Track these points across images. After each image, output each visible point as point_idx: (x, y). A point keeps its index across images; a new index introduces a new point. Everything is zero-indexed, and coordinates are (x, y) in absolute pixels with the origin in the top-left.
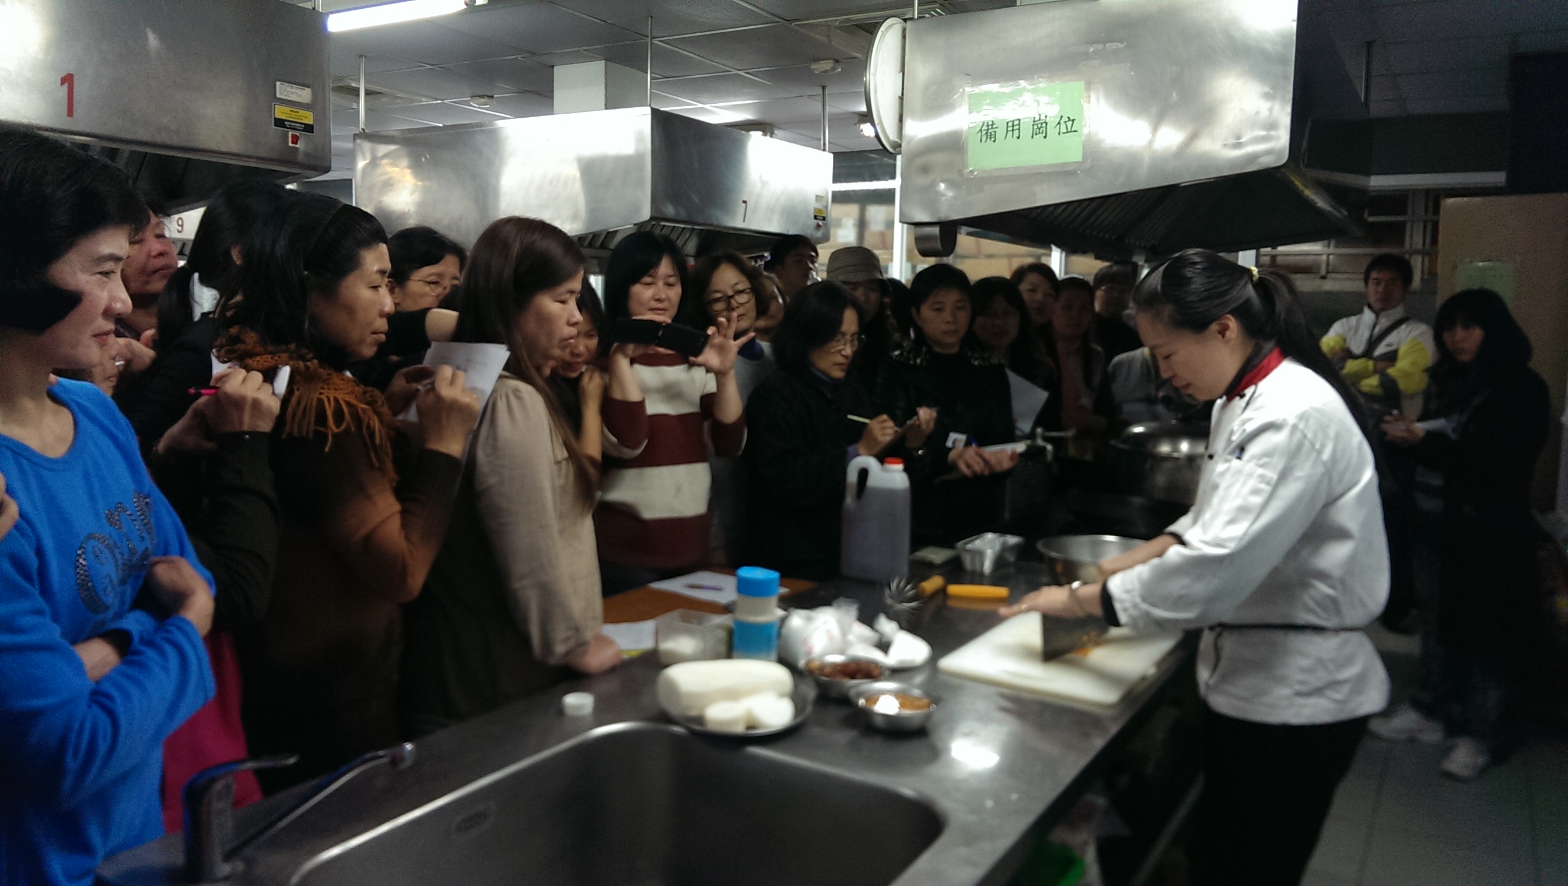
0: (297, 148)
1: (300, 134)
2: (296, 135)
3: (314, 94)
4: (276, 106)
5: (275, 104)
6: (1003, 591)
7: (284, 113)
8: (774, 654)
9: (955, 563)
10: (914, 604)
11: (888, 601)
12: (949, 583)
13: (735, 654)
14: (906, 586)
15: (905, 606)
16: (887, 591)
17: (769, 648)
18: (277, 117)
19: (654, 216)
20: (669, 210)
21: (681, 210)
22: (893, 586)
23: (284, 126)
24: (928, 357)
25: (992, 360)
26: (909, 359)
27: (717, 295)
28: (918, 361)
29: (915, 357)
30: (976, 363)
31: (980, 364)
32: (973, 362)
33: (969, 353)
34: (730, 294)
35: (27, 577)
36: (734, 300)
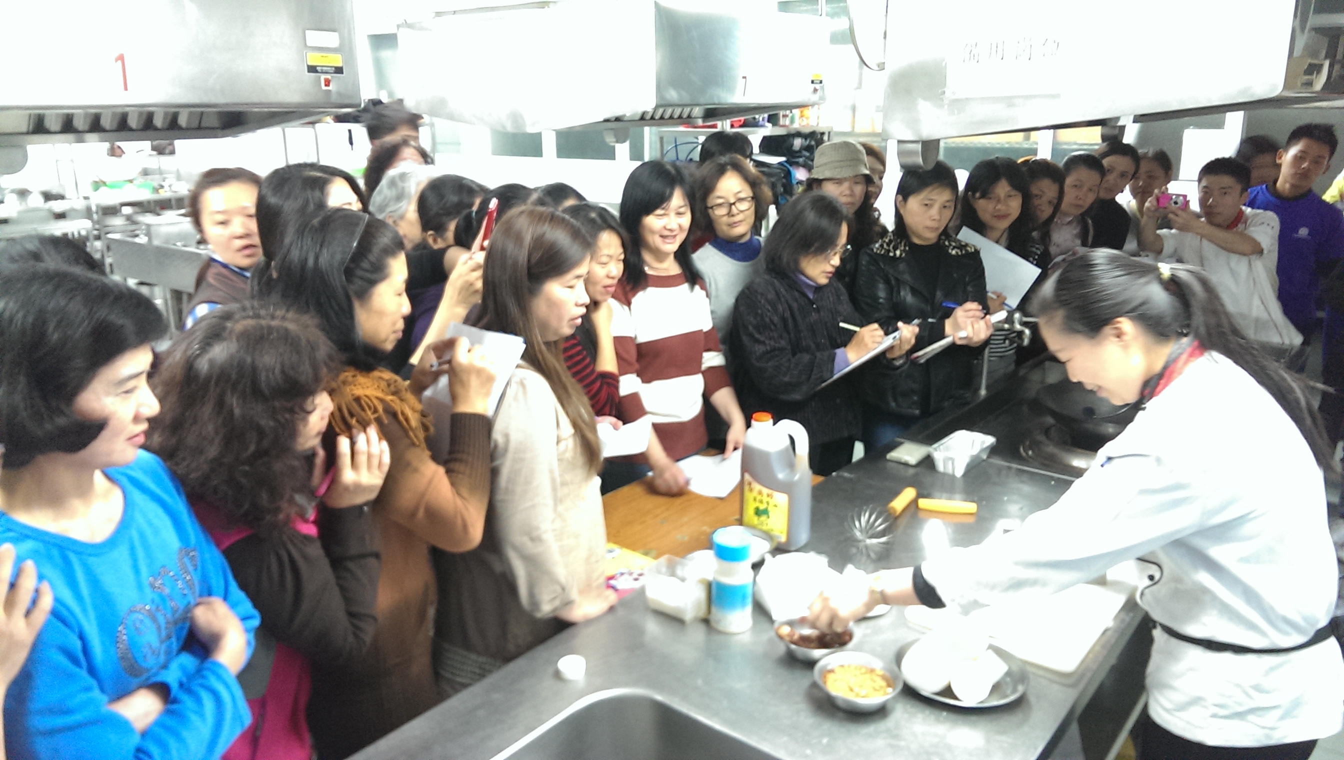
0: (330, 91)
1: (332, 77)
2: (328, 79)
3: (341, 38)
4: (307, 54)
6: (972, 507)
7: (315, 59)
8: (749, 608)
9: (928, 462)
10: (884, 539)
11: (858, 534)
12: (920, 495)
13: (714, 609)
14: (875, 521)
15: (875, 541)
16: (857, 524)
17: (743, 605)
18: (310, 64)
19: (659, 103)
20: (673, 95)
21: (684, 93)
22: (864, 520)
23: (317, 72)
24: (907, 248)
25: (969, 249)
26: (889, 251)
27: (720, 201)
28: (898, 253)
29: (895, 249)
30: (954, 252)
31: (957, 253)
32: (950, 251)
33: (947, 243)
34: (732, 201)
35: (75, 661)
36: (736, 207)
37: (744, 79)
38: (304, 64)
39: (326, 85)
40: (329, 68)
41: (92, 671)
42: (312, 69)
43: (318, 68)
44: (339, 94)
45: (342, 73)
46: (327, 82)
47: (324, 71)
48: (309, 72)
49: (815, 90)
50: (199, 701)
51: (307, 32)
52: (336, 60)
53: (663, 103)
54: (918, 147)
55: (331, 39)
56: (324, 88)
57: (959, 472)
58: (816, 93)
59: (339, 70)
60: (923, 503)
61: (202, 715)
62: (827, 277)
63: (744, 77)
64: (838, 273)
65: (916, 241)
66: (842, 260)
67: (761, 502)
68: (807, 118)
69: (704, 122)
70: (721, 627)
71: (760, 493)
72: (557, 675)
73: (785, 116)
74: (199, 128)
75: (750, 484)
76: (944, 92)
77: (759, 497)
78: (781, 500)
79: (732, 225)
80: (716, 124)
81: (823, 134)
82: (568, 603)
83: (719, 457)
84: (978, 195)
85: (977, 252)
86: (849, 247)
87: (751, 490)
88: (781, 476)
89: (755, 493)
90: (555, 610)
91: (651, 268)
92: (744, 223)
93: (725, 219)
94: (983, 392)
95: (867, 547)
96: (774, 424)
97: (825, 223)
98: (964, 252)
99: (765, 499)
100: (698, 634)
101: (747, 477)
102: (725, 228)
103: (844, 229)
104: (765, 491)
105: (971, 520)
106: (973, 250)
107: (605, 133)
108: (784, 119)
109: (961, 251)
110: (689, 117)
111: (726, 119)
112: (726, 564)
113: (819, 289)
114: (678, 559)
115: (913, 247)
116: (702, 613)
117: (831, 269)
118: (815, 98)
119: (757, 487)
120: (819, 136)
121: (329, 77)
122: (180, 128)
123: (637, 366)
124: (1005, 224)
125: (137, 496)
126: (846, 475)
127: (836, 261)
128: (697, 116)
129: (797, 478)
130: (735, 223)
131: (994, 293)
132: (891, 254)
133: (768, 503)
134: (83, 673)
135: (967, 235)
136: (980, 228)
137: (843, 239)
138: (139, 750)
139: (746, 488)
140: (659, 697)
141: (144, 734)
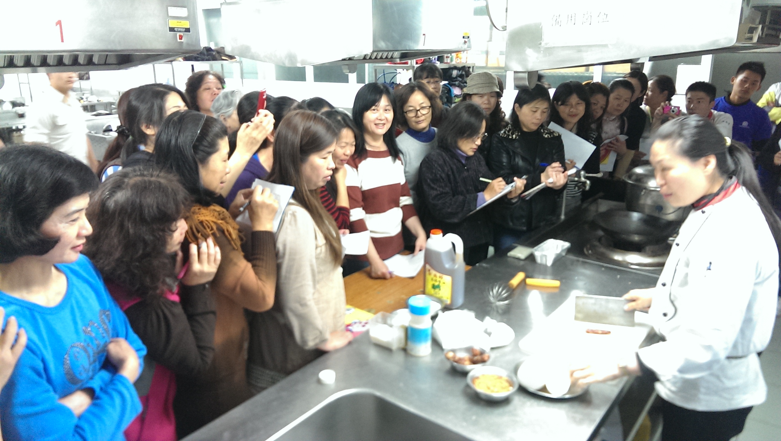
0: (182, 42)
1: (183, 34)
2: (181, 35)
3: (189, 11)
4: (169, 20)
5: (168, 20)
6: (557, 283)
7: (173, 24)
8: (429, 343)
9: (531, 258)
10: (506, 302)
11: (492, 299)
12: (527, 277)
13: (409, 343)
14: (502, 291)
15: (502, 303)
16: (491, 293)
17: (426, 340)
18: (170, 26)
19: (375, 50)
20: (382, 45)
21: (389, 44)
22: (495, 291)
23: (175, 31)
24: (519, 134)
25: (555, 134)
26: (509, 135)
27: (411, 108)
28: (514, 136)
29: (513, 134)
30: (546, 136)
31: (548, 136)
32: (544, 135)
33: (542, 131)
34: (418, 109)
35: (39, 374)
36: (420, 112)
37: (424, 36)
38: (167, 26)
39: (180, 39)
40: (182, 29)
41: (49, 380)
42: (172, 29)
43: (175, 29)
44: (188, 44)
45: (190, 32)
46: (181, 37)
47: (179, 31)
48: (170, 31)
49: (465, 42)
50: (111, 398)
51: (169, 8)
52: (186, 24)
53: (376, 49)
54: (526, 75)
55: (183, 12)
56: (179, 40)
57: (549, 263)
58: (466, 44)
59: (187, 30)
60: (529, 281)
61: (113, 406)
62: (473, 151)
63: (424, 35)
64: (480, 149)
65: (525, 130)
66: (482, 141)
67: (436, 281)
68: (460, 59)
69: (400, 61)
70: (413, 353)
71: (435, 276)
72: (319, 381)
73: (447, 57)
74: (105, 64)
75: (429, 270)
76: (541, 43)
77: (434, 278)
78: (447, 280)
79: (418, 123)
80: (408, 62)
81: (469, 67)
82: (324, 341)
83: (411, 256)
84: (560, 103)
85: (559, 136)
86: (486, 134)
87: (430, 274)
88: (447, 266)
89: (432, 276)
90: (316, 345)
91: (371, 146)
92: (425, 121)
93: (414, 119)
94: (563, 217)
95: (497, 307)
96: (443, 236)
97: (473, 120)
98: (552, 136)
99: (438, 279)
100: (400, 357)
101: (428, 267)
102: (414, 124)
103: (484, 124)
104: (438, 275)
105: (557, 291)
106: (557, 135)
107: (343, 67)
108: (447, 59)
109: (551, 136)
110: (392, 57)
111: (413, 59)
112: (416, 317)
113: (468, 158)
114: (388, 314)
115: (524, 134)
116: (402, 345)
117: (475, 147)
118: (465, 46)
119: (433, 272)
120: (467, 69)
121: (182, 34)
122: (94, 64)
123: (362, 203)
124: (576, 120)
125: (74, 279)
126: (484, 265)
127: (479, 142)
128: (396, 57)
129: (456, 267)
130: (420, 121)
131: (569, 160)
132: (510, 137)
133: (440, 282)
134: (44, 382)
135: (553, 126)
136: (561, 122)
137: (483, 130)
138: (77, 426)
139: (427, 273)
140: (378, 394)
141: (80, 417)
